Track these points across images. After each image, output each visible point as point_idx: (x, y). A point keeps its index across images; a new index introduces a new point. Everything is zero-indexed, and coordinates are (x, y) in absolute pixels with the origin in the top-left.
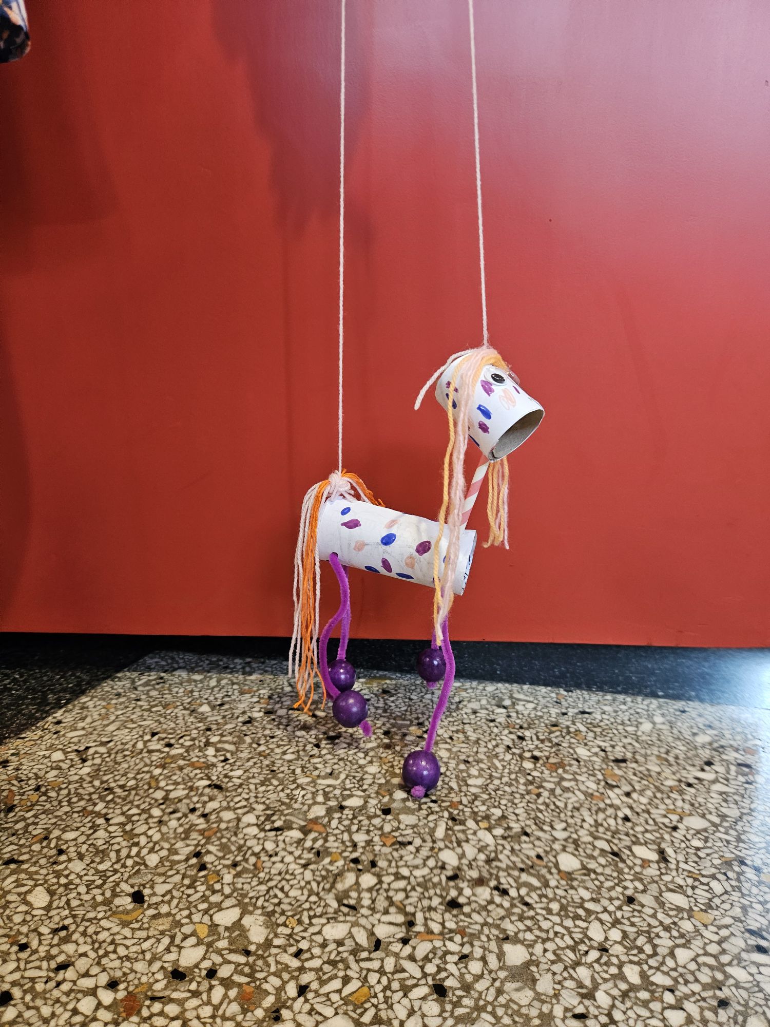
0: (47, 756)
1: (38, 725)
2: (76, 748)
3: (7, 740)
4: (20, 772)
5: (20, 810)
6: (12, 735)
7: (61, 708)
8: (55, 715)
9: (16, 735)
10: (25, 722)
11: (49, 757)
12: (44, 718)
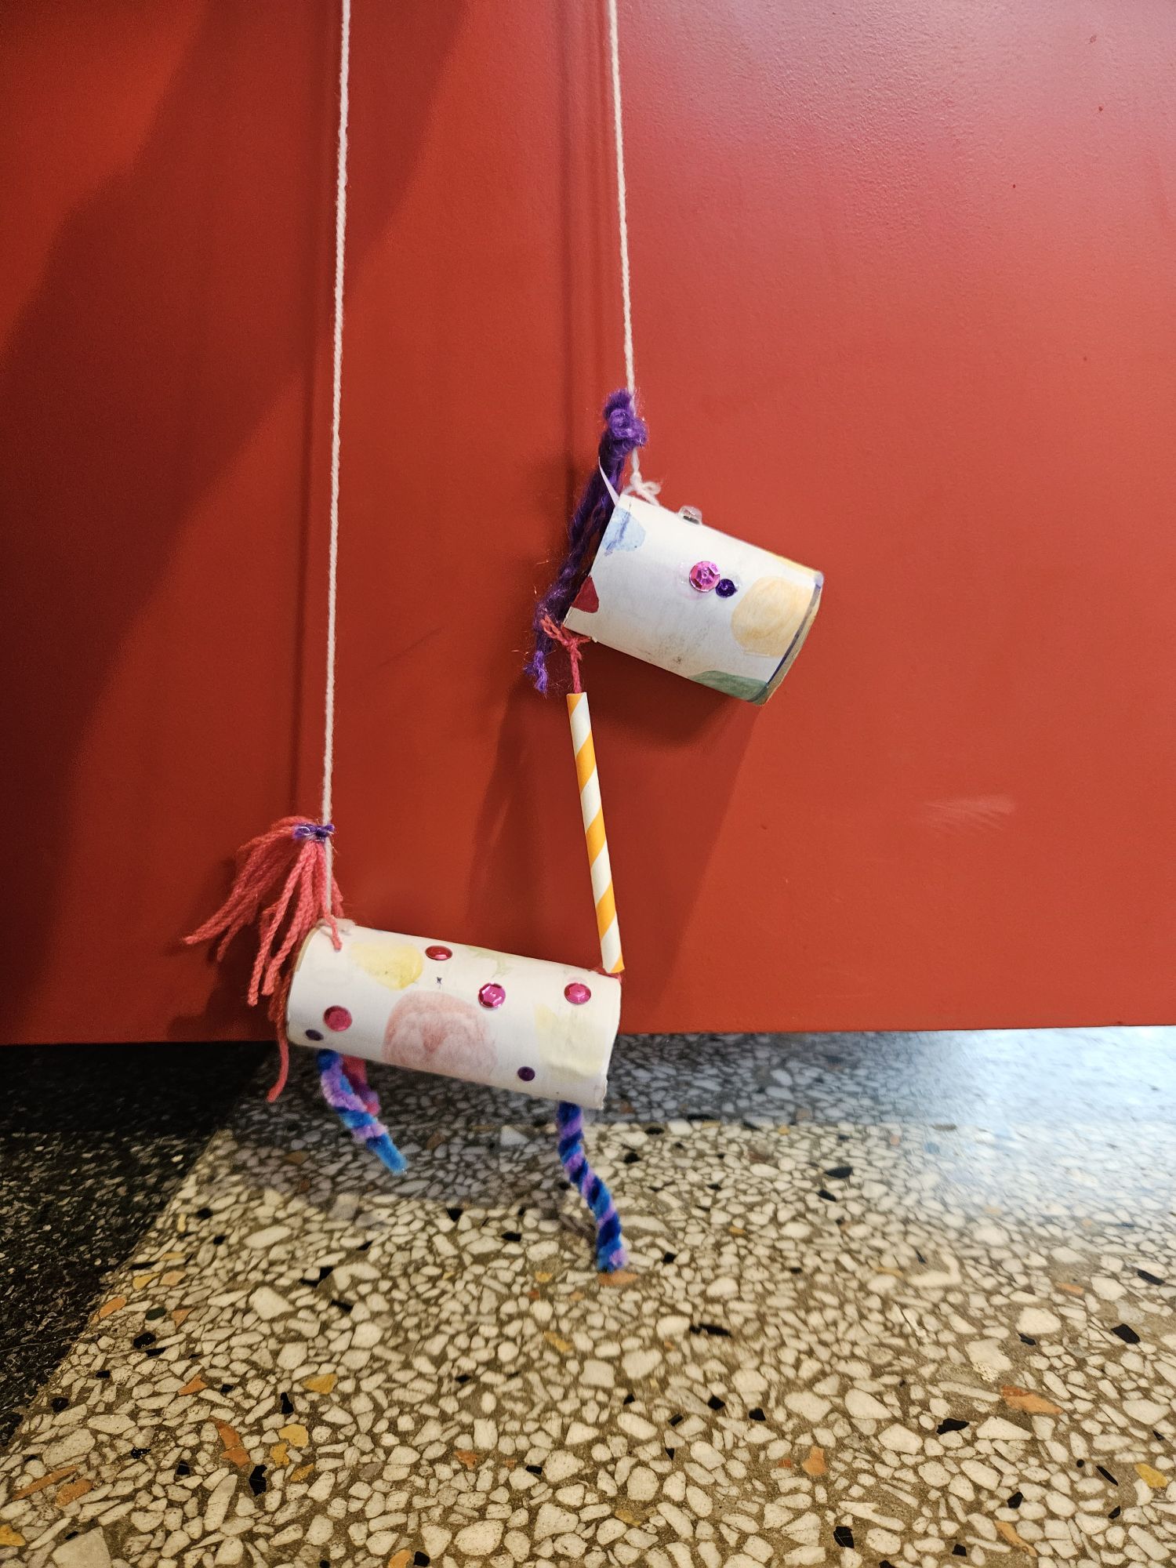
0: (241, 1305)
1: (159, 1224)
2: (297, 1274)
3: (109, 1277)
4: (204, 1362)
5: (287, 1481)
6: (112, 1261)
7: (183, 1175)
8: (182, 1195)
9: (123, 1258)
10: (120, 1220)
11: (248, 1310)
12: (161, 1206)
